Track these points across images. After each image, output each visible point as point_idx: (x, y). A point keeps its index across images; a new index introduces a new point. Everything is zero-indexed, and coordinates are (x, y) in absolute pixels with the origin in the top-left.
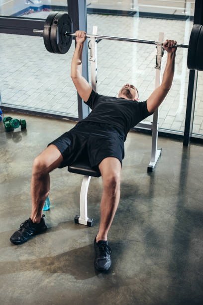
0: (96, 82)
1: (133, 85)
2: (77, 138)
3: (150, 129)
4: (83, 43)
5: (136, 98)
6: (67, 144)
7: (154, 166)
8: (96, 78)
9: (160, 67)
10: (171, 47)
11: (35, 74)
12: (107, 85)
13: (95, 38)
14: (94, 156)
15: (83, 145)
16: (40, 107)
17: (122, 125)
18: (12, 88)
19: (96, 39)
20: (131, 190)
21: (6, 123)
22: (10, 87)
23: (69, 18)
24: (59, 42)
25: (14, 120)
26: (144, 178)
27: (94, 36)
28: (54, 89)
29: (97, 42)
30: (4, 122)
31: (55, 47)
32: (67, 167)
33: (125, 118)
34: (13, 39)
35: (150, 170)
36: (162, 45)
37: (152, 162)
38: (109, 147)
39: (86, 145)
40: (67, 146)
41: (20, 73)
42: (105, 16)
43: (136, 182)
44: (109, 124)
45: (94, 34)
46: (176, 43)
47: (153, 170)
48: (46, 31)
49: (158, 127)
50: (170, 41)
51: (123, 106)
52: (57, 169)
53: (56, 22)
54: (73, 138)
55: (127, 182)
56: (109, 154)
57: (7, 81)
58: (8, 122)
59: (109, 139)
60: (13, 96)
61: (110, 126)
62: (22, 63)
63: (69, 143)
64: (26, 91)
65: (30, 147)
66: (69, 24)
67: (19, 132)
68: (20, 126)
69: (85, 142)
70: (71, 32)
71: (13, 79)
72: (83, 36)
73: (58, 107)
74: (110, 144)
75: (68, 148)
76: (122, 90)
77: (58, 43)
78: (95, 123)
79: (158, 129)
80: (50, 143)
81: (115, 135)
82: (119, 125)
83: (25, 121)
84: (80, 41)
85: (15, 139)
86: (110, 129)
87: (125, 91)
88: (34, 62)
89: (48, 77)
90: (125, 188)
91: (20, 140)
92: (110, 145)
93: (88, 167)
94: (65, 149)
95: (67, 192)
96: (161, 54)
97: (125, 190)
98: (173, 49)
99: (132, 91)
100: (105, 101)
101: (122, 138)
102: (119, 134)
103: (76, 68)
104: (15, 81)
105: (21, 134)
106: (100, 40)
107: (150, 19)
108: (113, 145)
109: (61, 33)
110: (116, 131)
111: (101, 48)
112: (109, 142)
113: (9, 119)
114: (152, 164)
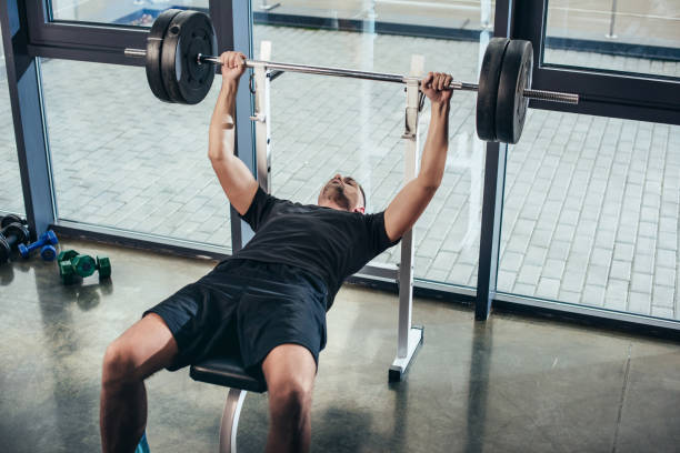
0: (269, 170)
1: (353, 177)
2: (214, 300)
3: (393, 281)
4: (237, 79)
5: (358, 206)
6: (189, 313)
7: (404, 367)
8: (269, 160)
9: (414, 136)
10: (439, 90)
11: (145, 155)
12: (306, 181)
13: (266, 68)
14: (252, 342)
15: (227, 314)
16: (147, 230)
17: (323, 268)
18: (86, 187)
19: (268, 71)
20: (348, 423)
21: (63, 264)
22: (81, 183)
23: (208, 23)
24: (182, 75)
25: (82, 259)
26: (379, 395)
27: (263, 65)
28: (183, 190)
29: (272, 77)
30: (59, 261)
31: (172, 88)
32: (189, 367)
33: (334, 254)
34: (100, 78)
35: (395, 377)
36: (420, 84)
37: (400, 357)
38: (287, 320)
39: (233, 315)
40: (188, 317)
41: (107, 154)
42: (310, 32)
43: (361, 405)
44: (291, 267)
45: (262, 59)
46: (451, 80)
47: (403, 377)
48: (152, 52)
49: (412, 277)
50: (438, 75)
51: (328, 225)
52: (164, 373)
53: (175, 31)
54: (202, 298)
55: (339, 406)
56: (286, 338)
57: (76, 171)
58: (68, 263)
59: (288, 302)
60: (87, 204)
61: (293, 271)
62: (115, 130)
63: (194, 311)
64: (119, 194)
65: (115, 321)
66: (208, 38)
67: (92, 287)
68: (97, 272)
69: (231, 308)
70: (211, 54)
71: (90, 165)
72: (239, 62)
73: (189, 231)
74: (290, 312)
75: (190, 323)
76: (326, 189)
77: (178, 78)
78: (257, 262)
79: (412, 280)
80: (147, 309)
81: (303, 291)
82: (314, 269)
83: (107, 260)
84: (230, 74)
85: (82, 302)
86: (293, 279)
87: (331, 191)
88: (143, 128)
89: (173, 162)
90: (333, 420)
91: (95, 305)
92: (289, 317)
93: (237, 369)
94: (184, 323)
95: (195, 428)
96: (416, 106)
97: (334, 423)
98: (445, 94)
99: (348, 189)
100: (287, 212)
101: (321, 301)
102: (312, 290)
103: (221, 137)
104: (95, 170)
105: (99, 291)
106: (279, 73)
107: (411, 38)
108: (296, 314)
109: (187, 57)
110: (306, 283)
111: (297, 100)
112: (288, 309)
113: (70, 255)
114: (401, 363)
